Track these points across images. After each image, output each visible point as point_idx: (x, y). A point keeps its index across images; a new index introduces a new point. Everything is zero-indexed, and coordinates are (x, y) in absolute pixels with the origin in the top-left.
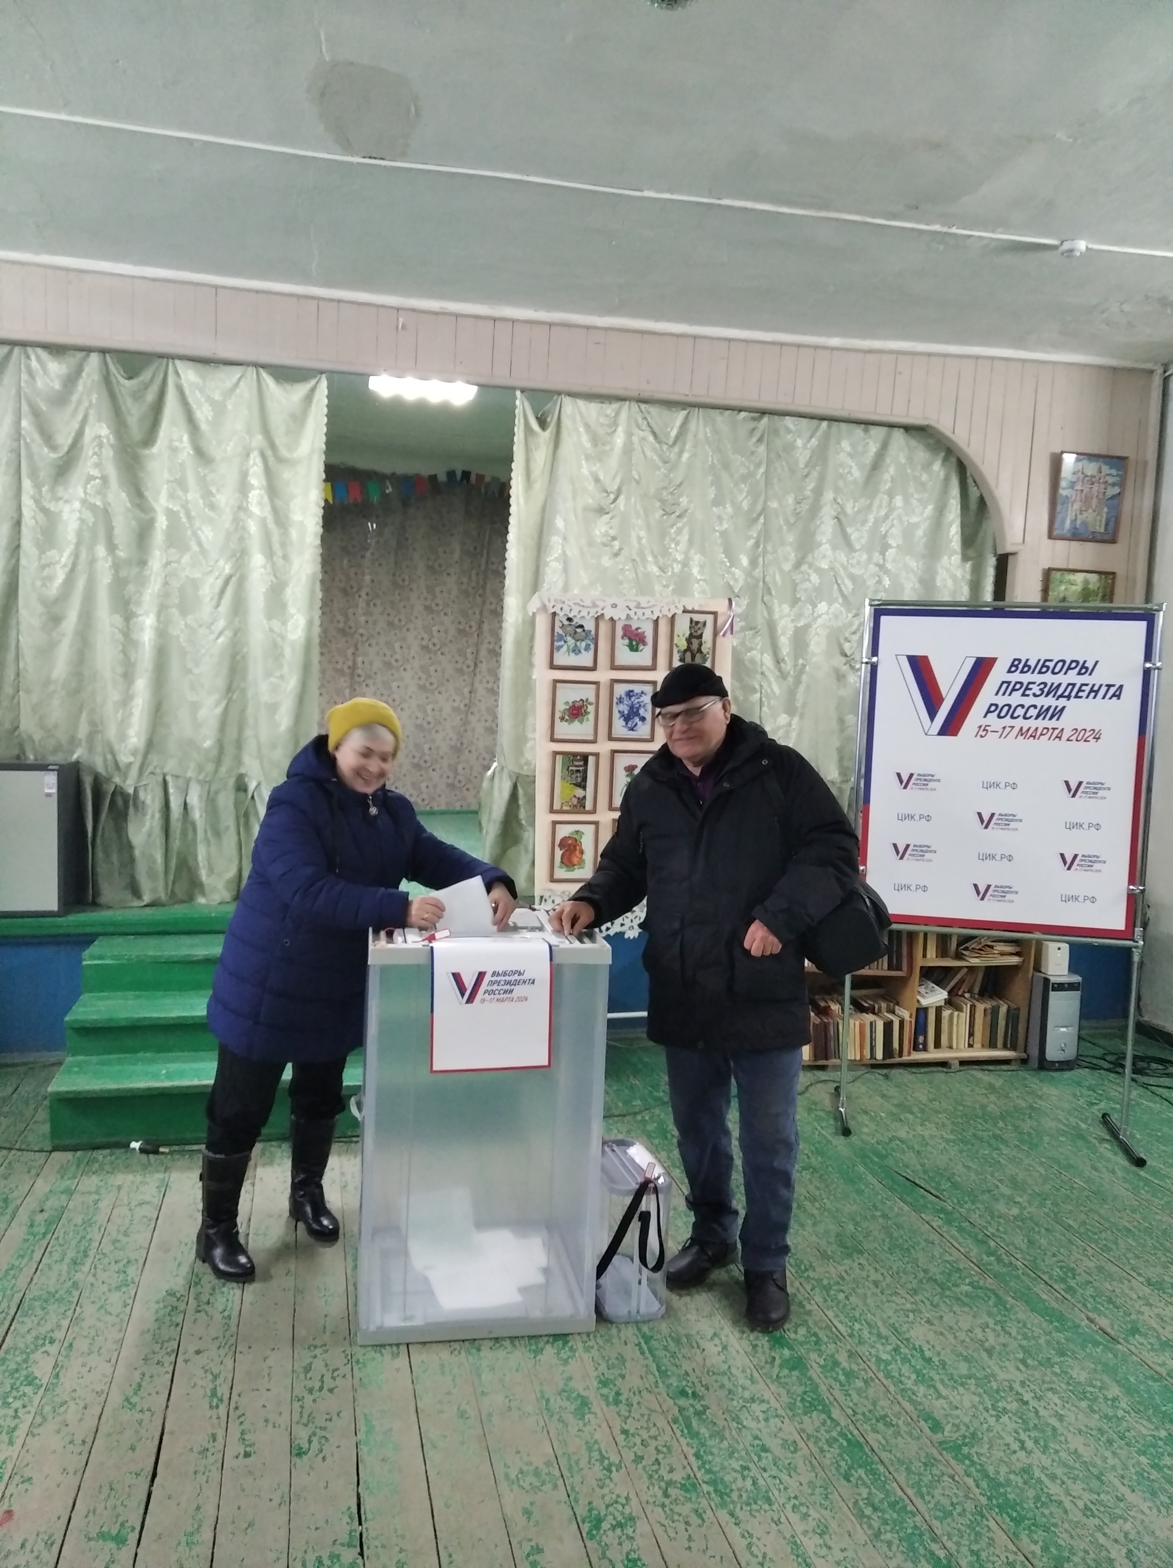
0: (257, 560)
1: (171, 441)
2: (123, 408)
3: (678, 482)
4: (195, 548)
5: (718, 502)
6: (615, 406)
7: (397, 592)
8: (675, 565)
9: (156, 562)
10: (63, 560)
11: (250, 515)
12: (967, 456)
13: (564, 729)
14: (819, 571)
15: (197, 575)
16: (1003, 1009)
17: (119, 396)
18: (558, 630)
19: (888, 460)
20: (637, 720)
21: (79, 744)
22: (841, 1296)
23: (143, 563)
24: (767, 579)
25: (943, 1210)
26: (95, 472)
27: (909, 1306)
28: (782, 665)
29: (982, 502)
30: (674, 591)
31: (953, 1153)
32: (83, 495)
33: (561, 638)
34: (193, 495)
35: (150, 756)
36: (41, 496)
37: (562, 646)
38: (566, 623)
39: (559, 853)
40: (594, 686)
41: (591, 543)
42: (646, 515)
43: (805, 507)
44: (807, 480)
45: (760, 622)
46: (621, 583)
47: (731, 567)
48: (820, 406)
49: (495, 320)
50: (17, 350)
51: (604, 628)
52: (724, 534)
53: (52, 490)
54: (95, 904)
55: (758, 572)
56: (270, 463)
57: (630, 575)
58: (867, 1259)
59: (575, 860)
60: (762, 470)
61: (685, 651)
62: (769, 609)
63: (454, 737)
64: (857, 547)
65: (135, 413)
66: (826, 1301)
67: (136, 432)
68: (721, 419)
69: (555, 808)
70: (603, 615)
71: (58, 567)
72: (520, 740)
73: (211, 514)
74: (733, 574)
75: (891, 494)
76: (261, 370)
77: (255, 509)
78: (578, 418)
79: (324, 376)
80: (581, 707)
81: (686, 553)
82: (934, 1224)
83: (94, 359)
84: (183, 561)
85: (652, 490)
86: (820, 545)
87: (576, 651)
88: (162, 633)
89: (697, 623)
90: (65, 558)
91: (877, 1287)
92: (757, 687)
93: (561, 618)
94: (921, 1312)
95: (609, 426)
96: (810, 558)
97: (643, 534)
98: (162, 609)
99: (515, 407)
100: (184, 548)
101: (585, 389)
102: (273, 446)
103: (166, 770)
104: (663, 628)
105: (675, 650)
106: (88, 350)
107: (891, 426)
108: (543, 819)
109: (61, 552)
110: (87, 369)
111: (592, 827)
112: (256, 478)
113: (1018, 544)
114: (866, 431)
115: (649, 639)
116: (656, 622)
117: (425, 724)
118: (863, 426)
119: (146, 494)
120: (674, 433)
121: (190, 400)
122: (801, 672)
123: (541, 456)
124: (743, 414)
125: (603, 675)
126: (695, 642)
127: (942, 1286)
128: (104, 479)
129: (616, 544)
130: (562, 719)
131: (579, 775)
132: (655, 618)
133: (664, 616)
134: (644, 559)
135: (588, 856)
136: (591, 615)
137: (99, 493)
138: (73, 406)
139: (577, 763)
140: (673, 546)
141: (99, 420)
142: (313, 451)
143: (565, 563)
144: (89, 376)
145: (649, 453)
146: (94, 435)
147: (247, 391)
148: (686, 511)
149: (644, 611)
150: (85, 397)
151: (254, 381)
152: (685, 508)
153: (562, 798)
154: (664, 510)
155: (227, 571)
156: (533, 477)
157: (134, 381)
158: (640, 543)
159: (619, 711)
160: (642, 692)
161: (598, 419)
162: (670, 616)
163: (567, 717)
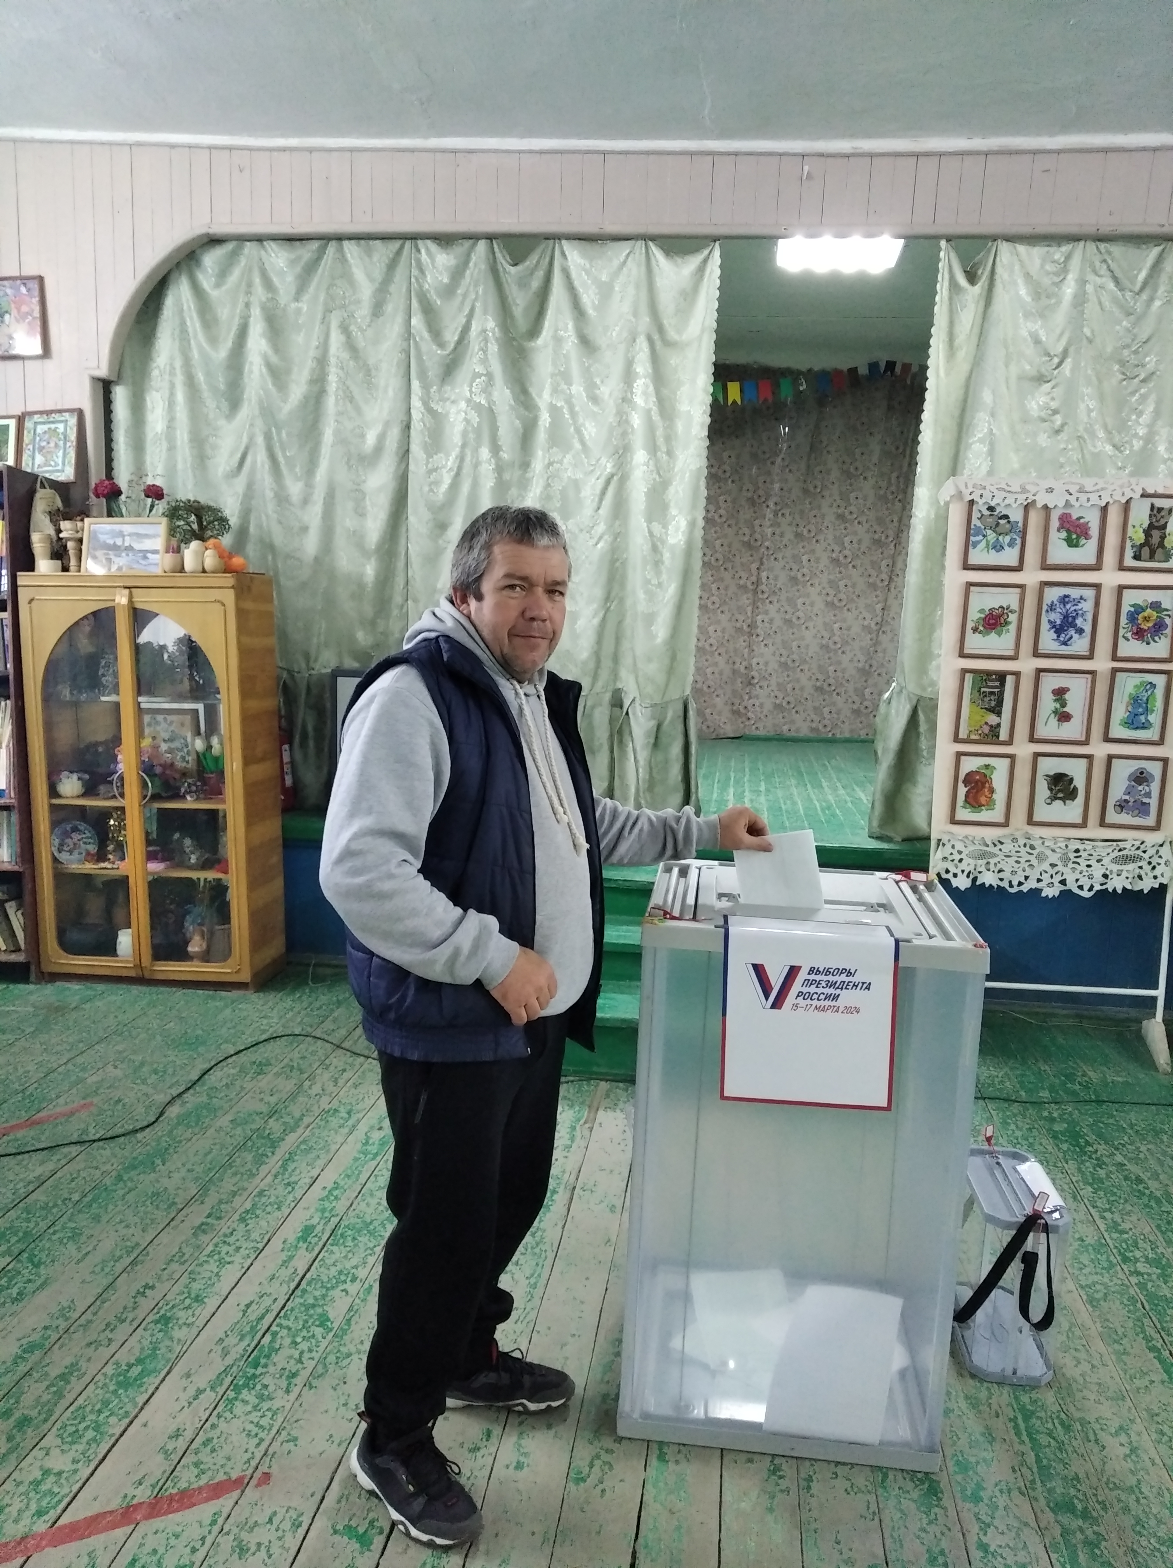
0: (640, 456)
1: (556, 331)
2: (510, 299)
3: (1144, 337)
4: (578, 446)
6: (1066, 248)
7: (808, 501)
8: (1135, 442)
9: (538, 464)
10: (450, 464)
11: (634, 406)
13: (976, 643)
15: (579, 475)
17: (506, 285)
18: (975, 521)
20: (1072, 632)
23: (525, 465)
26: (479, 369)
30: (1132, 474)
32: (468, 394)
33: (978, 532)
34: (578, 389)
36: (429, 398)
37: (979, 542)
38: (987, 513)
39: (962, 790)
40: (1018, 590)
41: (1026, 420)
42: (1100, 381)
46: (1062, 466)
49: (917, 155)
50: (408, 244)
51: (1035, 518)
53: (439, 390)
56: (658, 348)
57: (1075, 456)
59: (983, 800)
61: (1142, 546)
63: (863, 658)
65: (520, 301)
67: (522, 322)
69: (961, 736)
70: (1034, 501)
71: (444, 471)
72: (925, 657)
73: (595, 409)
76: (651, 243)
77: (639, 400)
78: (1017, 267)
79: (717, 243)
80: (999, 616)
81: (1151, 426)
83: (482, 245)
84: (565, 461)
85: (1109, 349)
87: (998, 547)
89: (1160, 510)
90: (451, 462)
93: (981, 506)
95: (1056, 274)
97: (1092, 404)
99: (939, 260)
100: (566, 447)
101: (1028, 230)
102: (661, 329)
104: (1114, 518)
105: (1128, 544)
106: (474, 237)
108: (945, 749)
109: (448, 455)
110: (474, 257)
111: (1006, 762)
112: (642, 367)
115: (1094, 531)
116: (1104, 509)
117: (831, 644)
119: (530, 389)
120: (1142, 276)
121: (577, 283)
123: (968, 318)
125: (1031, 577)
126: (1156, 534)
128: (490, 376)
129: (1058, 420)
130: (975, 630)
131: (993, 698)
132: (1103, 505)
133: (1115, 502)
134: (1093, 435)
135: (1000, 796)
136: (1019, 502)
137: (484, 391)
138: (460, 298)
139: (991, 684)
140: (1134, 417)
141: (485, 312)
142: (703, 331)
143: (992, 444)
144: (476, 265)
145: (1107, 304)
146: (480, 329)
147: (634, 269)
148: (1153, 373)
149: (1089, 495)
150: (472, 288)
151: (644, 255)
152: (1152, 370)
153: (970, 725)
154: (1123, 374)
155: (608, 470)
156: (957, 343)
157: (520, 268)
158: (1089, 416)
159: (1049, 621)
160: (1081, 598)
161: (1042, 267)
162: (1124, 501)
163: (981, 628)
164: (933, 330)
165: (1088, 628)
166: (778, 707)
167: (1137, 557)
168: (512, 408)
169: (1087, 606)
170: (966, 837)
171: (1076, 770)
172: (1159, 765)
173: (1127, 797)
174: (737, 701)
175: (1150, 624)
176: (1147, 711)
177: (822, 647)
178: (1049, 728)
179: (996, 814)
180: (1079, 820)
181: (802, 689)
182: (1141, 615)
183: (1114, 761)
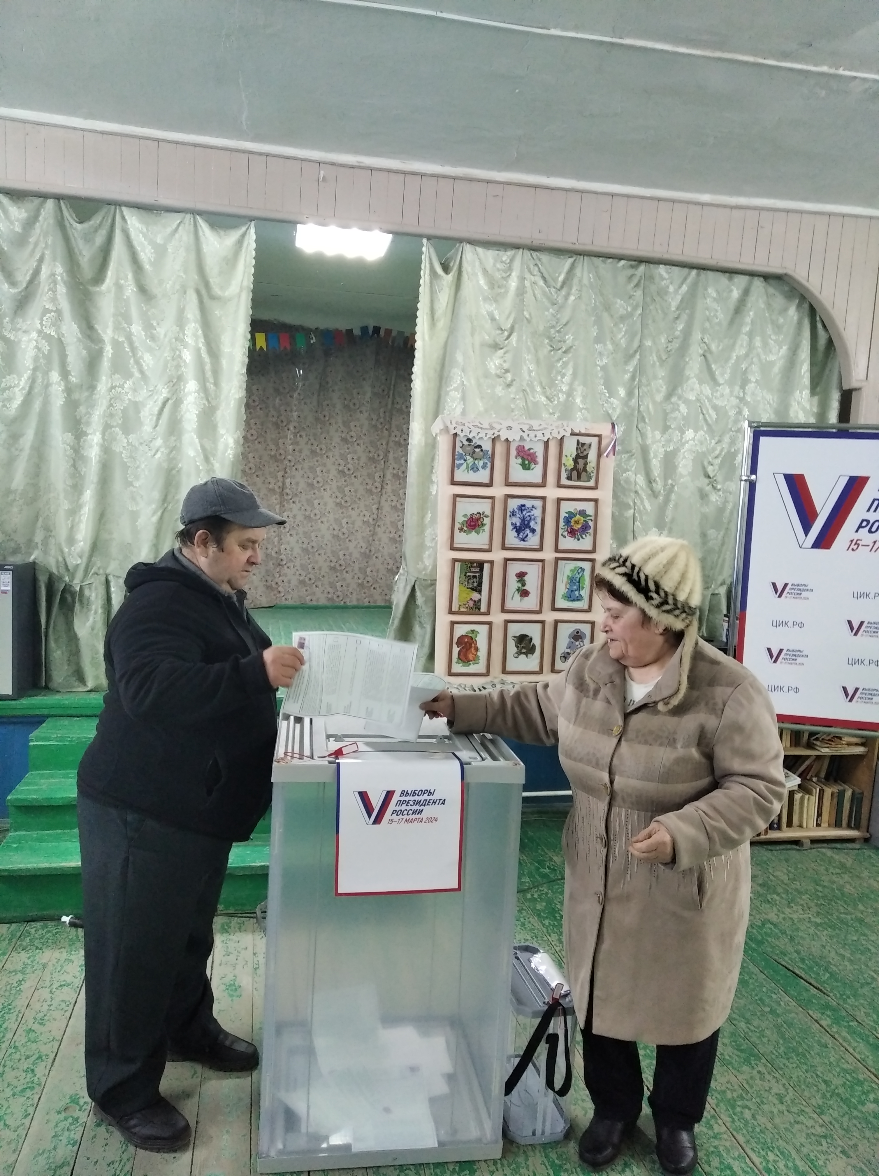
0: (191, 386)
1: (117, 279)
2: (76, 250)
3: (564, 321)
4: (137, 375)
5: (598, 340)
6: (510, 253)
7: (319, 426)
8: (560, 395)
9: (103, 386)
10: (22, 383)
11: (186, 346)
12: (819, 302)
13: (463, 539)
14: (687, 402)
15: (139, 399)
16: (848, 794)
17: (73, 240)
18: (458, 449)
19: (749, 305)
20: (528, 531)
21: (36, 546)
22: (747, 1114)
23: (92, 388)
24: (642, 409)
25: (828, 1007)
26: (49, 306)
27: (819, 1130)
28: (654, 485)
29: (830, 343)
30: (559, 418)
31: (824, 939)
32: (39, 326)
33: (461, 457)
34: (136, 329)
35: (94, 559)
37: (462, 464)
38: (466, 443)
39: (456, 650)
40: (490, 501)
41: (487, 375)
42: (536, 350)
43: (676, 345)
44: (678, 322)
45: (635, 445)
46: (513, 410)
47: (610, 397)
48: (690, 255)
49: (405, 173)
51: (500, 449)
52: (604, 368)
53: (12, 321)
54: (47, 689)
55: (634, 402)
56: (205, 300)
57: (522, 404)
58: (765, 1066)
59: (471, 656)
60: (639, 312)
61: (572, 470)
62: (643, 435)
63: (364, 545)
64: (721, 381)
65: (86, 253)
66: (733, 1121)
67: (88, 270)
68: (605, 267)
69: (453, 609)
70: (499, 436)
71: (16, 390)
72: (420, 549)
73: (153, 345)
74: (612, 404)
75: (751, 335)
76: (198, 217)
77: (190, 340)
78: (477, 263)
79: (253, 223)
80: (478, 520)
81: (571, 385)
82: (824, 1023)
83: (50, 204)
84: (126, 386)
85: (541, 328)
86: (688, 378)
87: (475, 469)
88: (106, 449)
90: (23, 382)
91: (782, 1103)
92: (631, 504)
93: (462, 438)
94: (833, 1139)
95: (504, 271)
96: (680, 391)
97: (532, 367)
98: (107, 427)
99: (422, 253)
100: (128, 375)
101: (484, 237)
102: (207, 286)
103: (108, 571)
104: (553, 449)
105: (563, 469)
106: (44, 196)
107: (752, 274)
108: (443, 619)
109: (20, 376)
110: (43, 213)
111: (486, 627)
112: (192, 313)
113: (861, 381)
114: (730, 279)
115: (540, 459)
116: (547, 443)
117: (340, 535)
118: (727, 275)
119: (96, 326)
120: (561, 278)
121: (135, 243)
122: (670, 491)
123: (444, 298)
124: (623, 262)
125: (499, 491)
126: (581, 462)
127: (846, 1101)
128: (59, 312)
129: (509, 377)
130: (461, 530)
131: (475, 580)
132: (546, 440)
133: (553, 438)
134: (533, 390)
135: (482, 653)
136: (488, 436)
137: (53, 324)
138: (31, 247)
139: (473, 570)
140: (559, 378)
141: (54, 259)
142: (241, 290)
143: (463, 392)
144: (45, 219)
145: (539, 296)
146: (49, 273)
147: (185, 235)
148: (571, 347)
149: (536, 433)
150: (41, 239)
151: (192, 226)
152: (571, 345)
153: (459, 601)
154: (551, 346)
155: (164, 395)
156: (436, 316)
157: (85, 225)
158: (530, 376)
159: (512, 524)
160: (533, 507)
161: (494, 265)
162: (559, 438)
163: (465, 528)
164: (419, 305)
165: (538, 529)
166: (302, 582)
167: (569, 478)
168: (79, 340)
169: (537, 513)
170: (460, 685)
171: (534, 632)
172: (589, 626)
173: (568, 650)
174: (269, 579)
175: (579, 526)
176: (579, 588)
177: (334, 536)
178: (514, 602)
179: (480, 667)
180: (537, 669)
181: (320, 569)
182: (573, 520)
183: (559, 624)
